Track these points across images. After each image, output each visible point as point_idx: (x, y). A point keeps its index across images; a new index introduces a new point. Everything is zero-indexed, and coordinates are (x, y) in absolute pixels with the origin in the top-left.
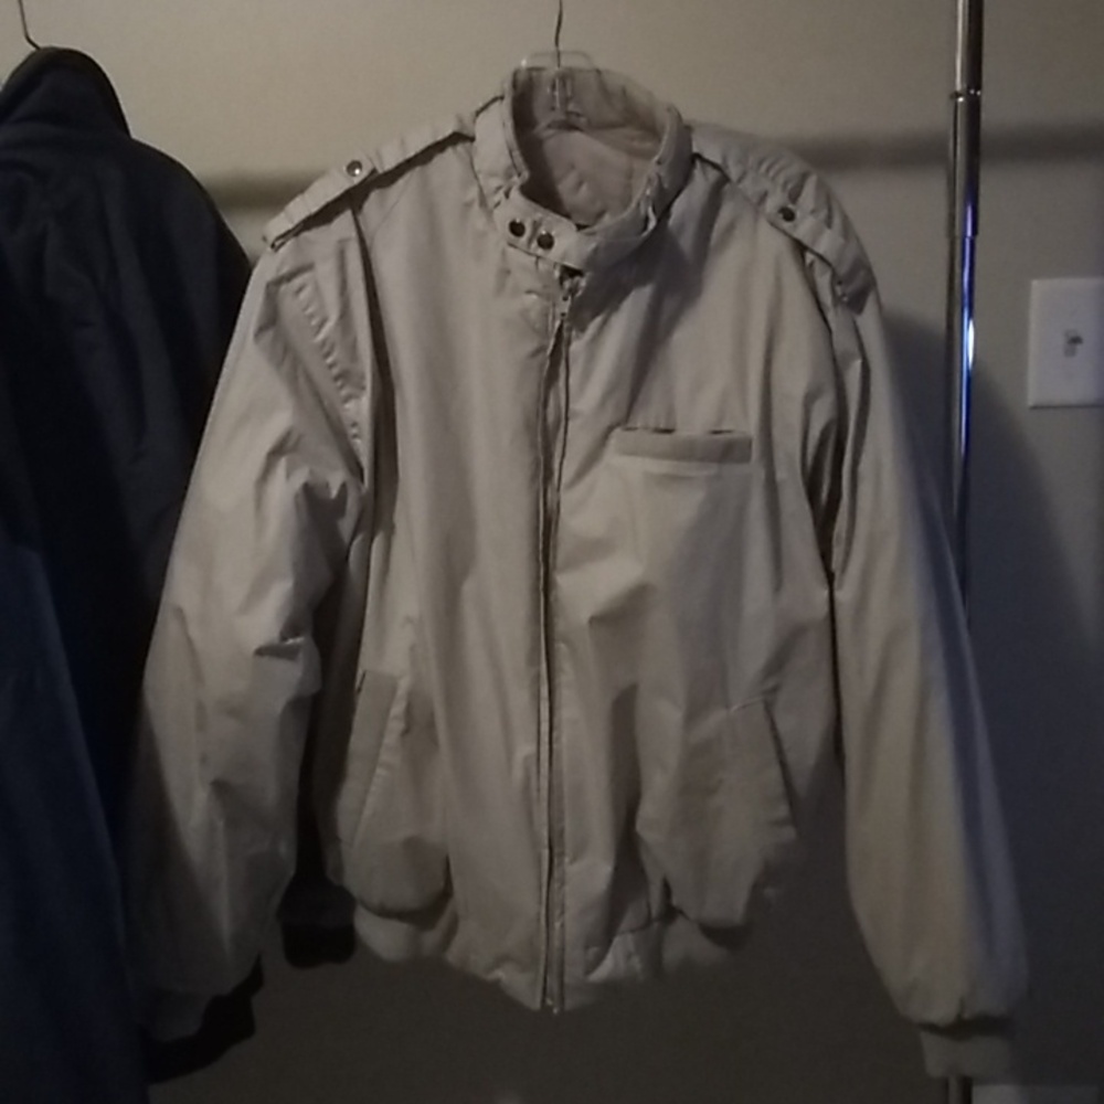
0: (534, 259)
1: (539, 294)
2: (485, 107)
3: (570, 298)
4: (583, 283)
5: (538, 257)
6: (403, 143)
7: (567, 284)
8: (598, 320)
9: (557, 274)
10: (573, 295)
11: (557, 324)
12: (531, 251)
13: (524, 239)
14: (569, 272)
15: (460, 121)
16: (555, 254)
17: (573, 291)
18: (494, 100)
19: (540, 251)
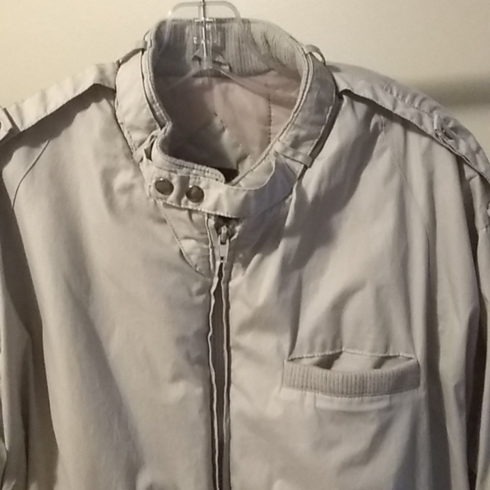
0: (186, 212)
1: (196, 240)
2: (126, 59)
3: (228, 241)
4: (238, 228)
5: (190, 212)
6: (44, 97)
7: (224, 230)
8: (257, 257)
9: (212, 222)
10: (230, 239)
11: (218, 263)
12: (182, 206)
13: (172, 197)
14: (222, 221)
15: (102, 71)
16: (206, 206)
17: (229, 235)
18: (135, 52)
19: (191, 205)
